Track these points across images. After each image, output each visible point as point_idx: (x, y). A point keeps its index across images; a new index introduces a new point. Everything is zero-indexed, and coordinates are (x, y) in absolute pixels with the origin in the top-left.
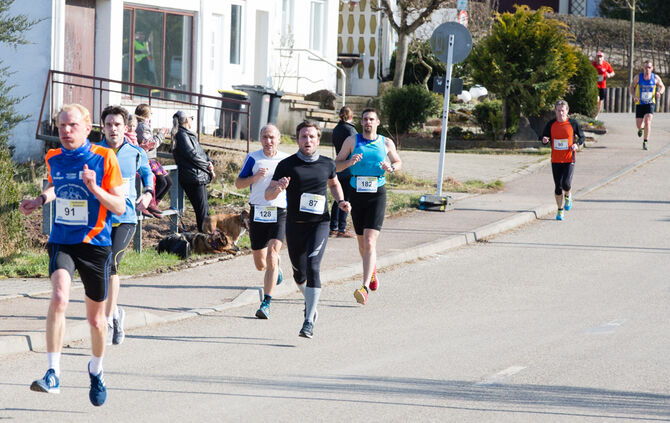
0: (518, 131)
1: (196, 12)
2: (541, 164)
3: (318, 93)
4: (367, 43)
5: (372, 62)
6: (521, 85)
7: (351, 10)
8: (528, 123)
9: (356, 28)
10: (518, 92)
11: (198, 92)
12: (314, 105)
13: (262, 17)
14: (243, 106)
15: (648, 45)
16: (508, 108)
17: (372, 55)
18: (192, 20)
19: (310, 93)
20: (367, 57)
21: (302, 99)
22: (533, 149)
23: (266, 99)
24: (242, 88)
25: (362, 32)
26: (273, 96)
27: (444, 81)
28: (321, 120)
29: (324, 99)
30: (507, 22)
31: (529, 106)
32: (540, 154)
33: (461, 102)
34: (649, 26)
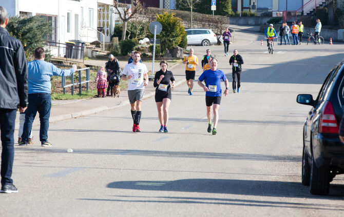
0: (165, 55)
1: (57, 16)
2: (175, 65)
3: (95, 42)
4: (106, 23)
5: (108, 30)
6: (166, 39)
7: (100, 12)
8: (169, 52)
9: (102, 18)
10: (165, 41)
11: (58, 42)
12: (94, 46)
13: (76, 16)
14: (74, 47)
15: (195, 20)
16: (162, 47)
17: (108, 27)
18: (56, 18)
19: (92, 42)
20: (106, 29)
21: (89, 44)
22: (171, 61)
23: (80, 45)
24: (72, 41)
25: (104, 19)
26: (83, 43)
27: (153, 40)
28: (97, 51)
29: (97, 44)
30: (161, 17)
31: (169, 46)
32: (173, 62)
33: (140, 44)
34: (196, 13)
